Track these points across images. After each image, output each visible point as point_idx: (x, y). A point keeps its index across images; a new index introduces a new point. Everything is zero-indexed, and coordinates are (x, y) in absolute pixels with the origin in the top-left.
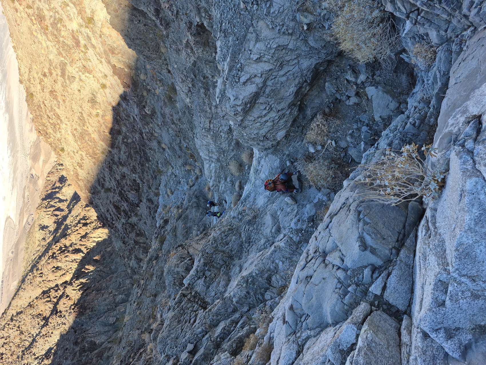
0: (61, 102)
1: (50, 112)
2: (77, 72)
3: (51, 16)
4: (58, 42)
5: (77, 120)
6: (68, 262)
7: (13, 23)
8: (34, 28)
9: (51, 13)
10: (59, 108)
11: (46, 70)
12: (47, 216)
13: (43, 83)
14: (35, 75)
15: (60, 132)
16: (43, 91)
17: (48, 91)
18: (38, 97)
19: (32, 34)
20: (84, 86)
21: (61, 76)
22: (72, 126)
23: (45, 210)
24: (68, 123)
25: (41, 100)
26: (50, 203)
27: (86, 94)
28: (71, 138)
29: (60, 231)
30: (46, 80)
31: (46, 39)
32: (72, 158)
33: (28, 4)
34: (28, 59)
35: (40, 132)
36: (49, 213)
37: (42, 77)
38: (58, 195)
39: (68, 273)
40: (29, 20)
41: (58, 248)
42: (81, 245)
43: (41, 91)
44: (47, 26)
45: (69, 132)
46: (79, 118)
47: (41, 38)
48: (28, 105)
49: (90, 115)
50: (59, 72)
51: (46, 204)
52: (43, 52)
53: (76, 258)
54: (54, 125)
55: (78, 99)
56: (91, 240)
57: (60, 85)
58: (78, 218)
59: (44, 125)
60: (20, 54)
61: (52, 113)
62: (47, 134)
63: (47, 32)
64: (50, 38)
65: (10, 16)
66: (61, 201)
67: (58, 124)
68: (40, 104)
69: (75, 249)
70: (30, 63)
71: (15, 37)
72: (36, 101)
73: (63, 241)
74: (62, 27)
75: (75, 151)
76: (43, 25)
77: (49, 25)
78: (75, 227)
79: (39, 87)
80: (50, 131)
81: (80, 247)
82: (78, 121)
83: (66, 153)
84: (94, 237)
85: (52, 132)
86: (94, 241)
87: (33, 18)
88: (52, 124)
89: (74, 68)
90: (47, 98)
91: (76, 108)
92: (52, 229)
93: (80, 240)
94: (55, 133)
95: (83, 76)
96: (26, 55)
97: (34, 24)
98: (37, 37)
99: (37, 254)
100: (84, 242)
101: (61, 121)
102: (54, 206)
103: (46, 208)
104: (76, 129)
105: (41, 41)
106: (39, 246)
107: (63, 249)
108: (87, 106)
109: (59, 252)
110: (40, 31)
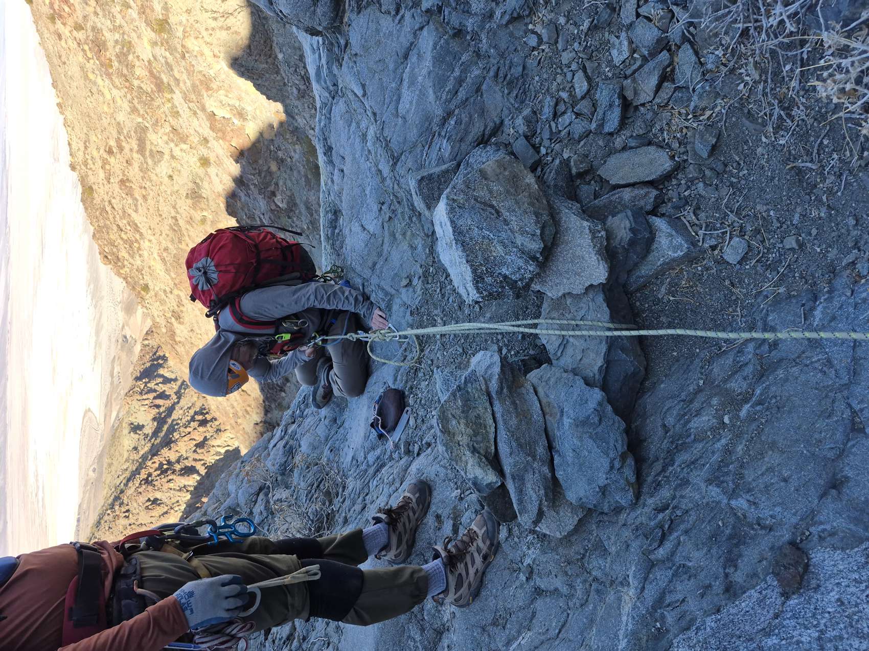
0: (141, 201)
1: (121, 218)
2: (167, 143)
3: (116, 42)
4: (130, 88)
5: (168, 232)
6: (172, 492)
7: (56, 61)
8: (89, 66)
9: (117, 36)
10: (136, 211)
11: (112, 143)
12: (143, 409)
13: (107, 167)
14: (95, 153)
15: (140, 256)
16: (109, 182)
17: (117, 180)
18: (101, 192)
19: (86, 77)
20: (179, 167)
21: (138, 152)
22: (160, 243)
23: (139, 398)
24: (152, 238)
25: (106, 198)
26: (149, 385)
27: (183, 182)
28: (159, 267)
29: (162, 434)
30: (112, 160)
31: (111, 86)
32: (162, 302)
33: (76, 23)
34: (82, 124)
35: (106, 257)
36: (147, 402)
37: (105, 156)
38: (161, 371)
39: (172, 511)
40: (81, 53)
41: (157, 465)
42: (195, 460)
43: (106, 182)
44: (110, 60)
45: (155, 255)
46: (171, 227)
47: (102, 83)
48: (86, 209)
49: (190, 221)
50: (134, 144)
51: (142, 387)
52: (106, 109)
53: (186, 483)
54: (130, 243)
55: (169, 193)
56: (213, 450)
57: (137, 169)
58: (192, 412)
59: (112, 243)
60: (70, 117)
61: (125, 222)
62: (118, 259)
63: (111, 71)
64: (117, 81)
65: (50, 47)
66: (167, 381)
67: (136, 241)
68: (104, 206)
69: (186, 467)
70: (85, 131)
71: (60, 86)
72: (97, 201)
73: (165, 452)
74: (136, 60)
75: (168, 290)
76: (103, 59)
77: (113, 58)
78: (186, 428)
79: (102, 174)
80: (123, 254)
81: (194, 464)
82: (171, 233)
83: (152, 293)
84: (219, 446)
85: (126, 256)
86: (218, 453)
87: (86, 48)
88: (125, 242)
89: (160, 135)
90: (116, 193)
91: (165, 209)
92: (149, 430)
93: (195, 451)
94: (133, 257)
95: (178, 149)
96: (80, 117)
97: (88, 60)
98: (95, 83)
99: (124, 476)
100: (202, 454)
101: (141, 234)
102: (155, 391)
103: (141, 393)
104: (166, 249)
105: (102, 89)
106: (127, 460)
107: (165, 467)
108: (184, 205)
109: (159, 472)
110: (100, 70)
